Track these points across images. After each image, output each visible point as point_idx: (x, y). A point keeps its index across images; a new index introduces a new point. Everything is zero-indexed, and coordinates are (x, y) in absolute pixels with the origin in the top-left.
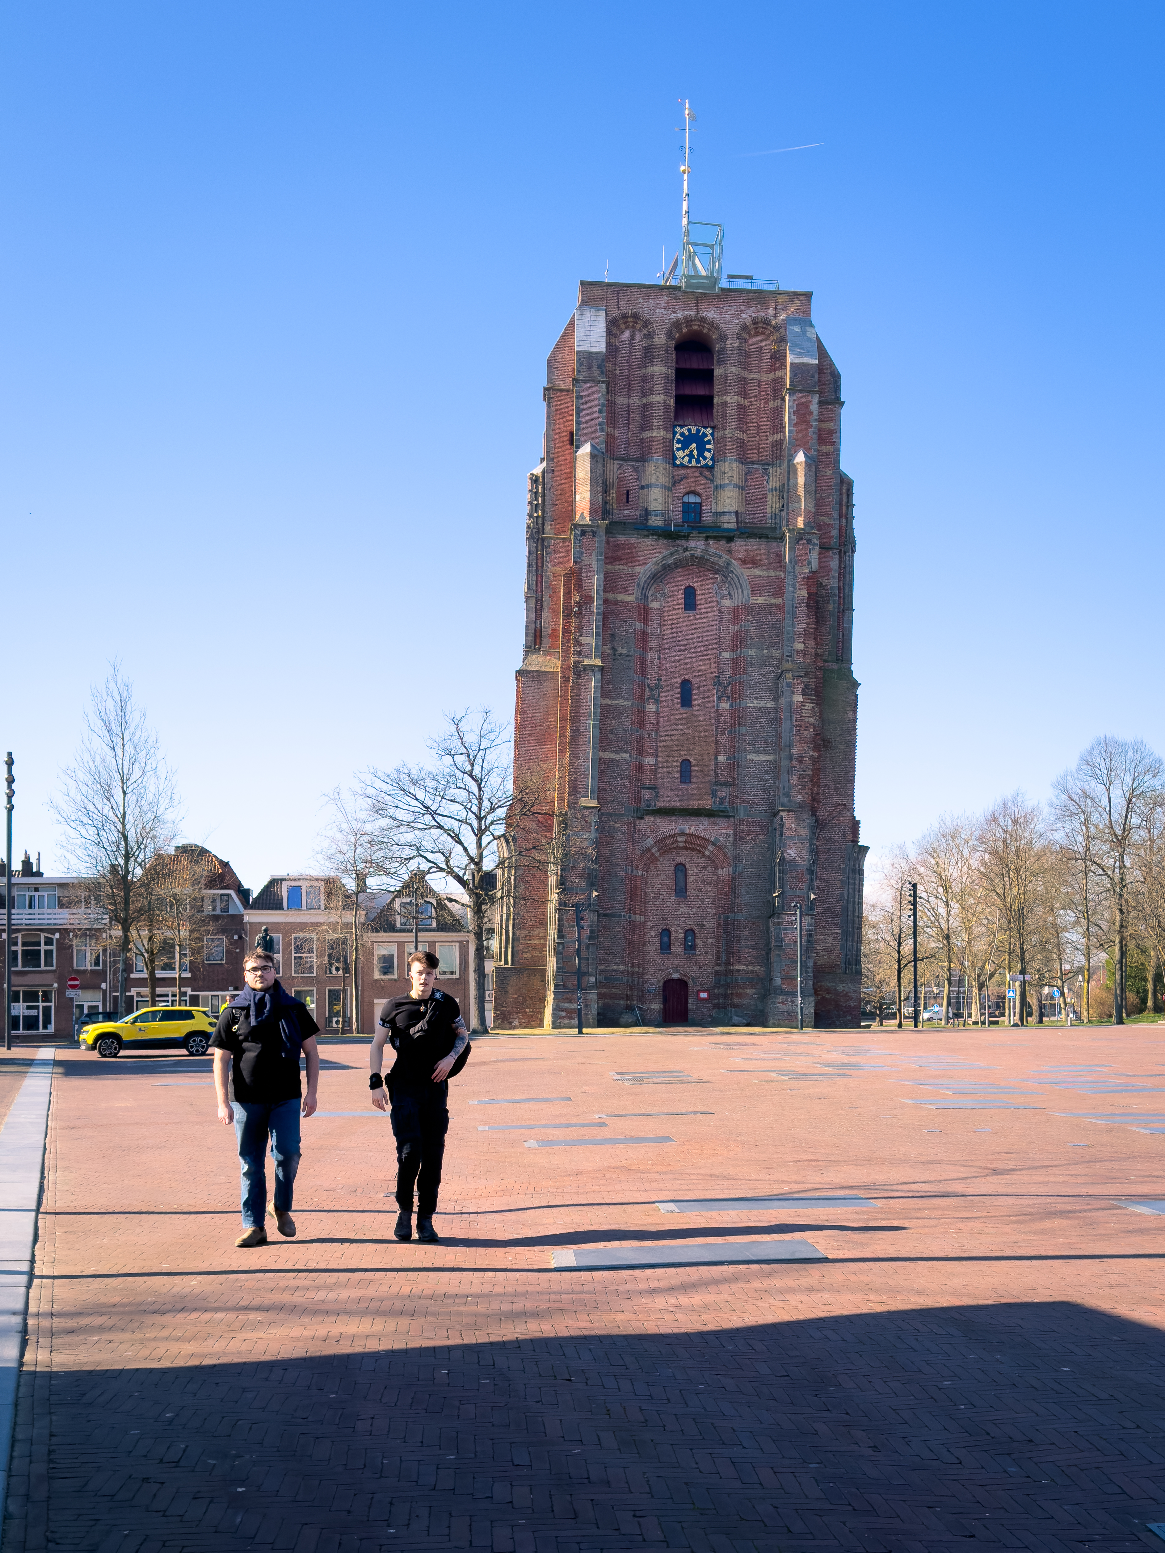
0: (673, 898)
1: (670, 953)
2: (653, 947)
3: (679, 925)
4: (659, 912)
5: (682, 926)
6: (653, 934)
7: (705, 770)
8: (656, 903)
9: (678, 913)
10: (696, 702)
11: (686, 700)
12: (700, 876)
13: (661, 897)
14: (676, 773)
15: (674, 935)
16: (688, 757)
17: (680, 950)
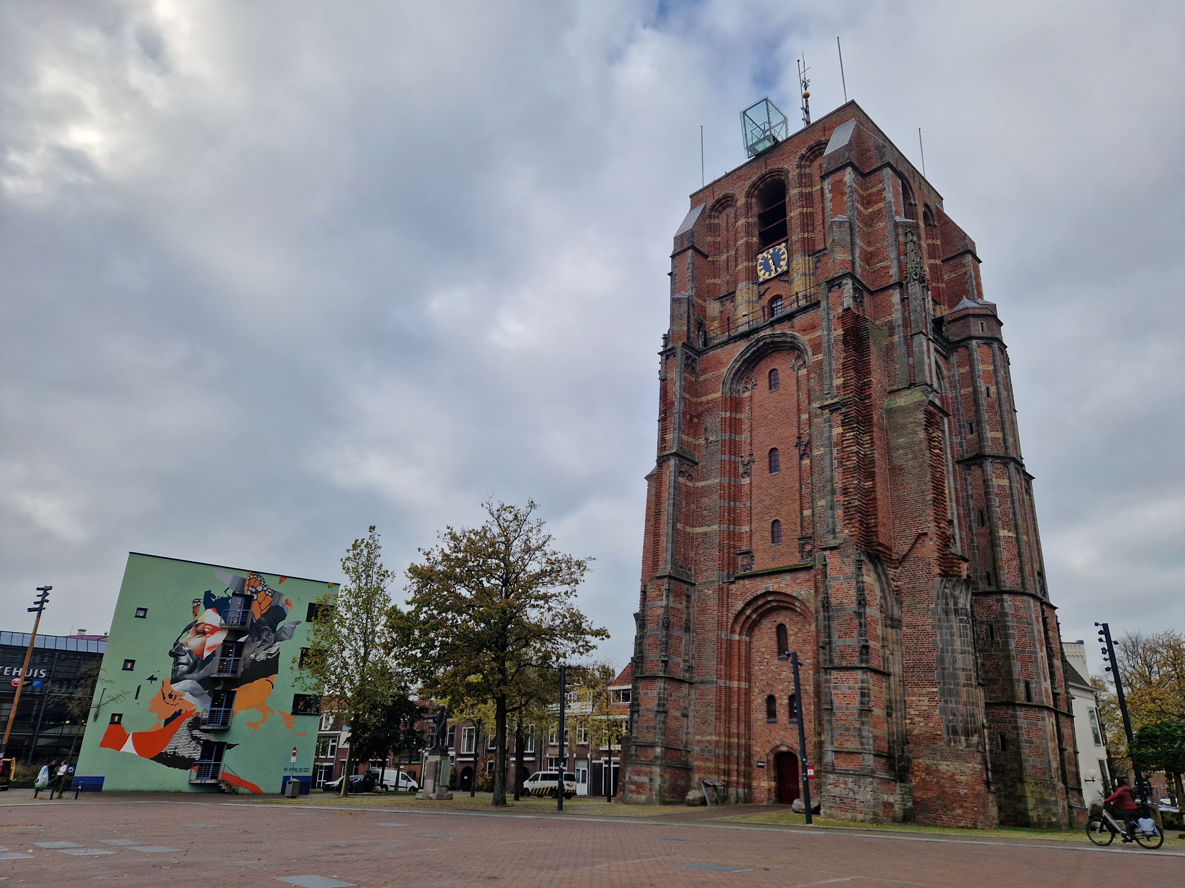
0: (776, 661)
1: (775, 722)
2: (759, 715)
3: (782, 691)
4: (763, 677)
5: (786, 691)
6: (760, 701)
7: (793, 527)
8: (761, 668)
9: (782, 677)
10: (782, 466)
11: (773, 467)
12: (800, 635)
13: (765, 660)
14: (768, 535)
15: (778, 701)
16: (777, 518)
17: (785, 718)
